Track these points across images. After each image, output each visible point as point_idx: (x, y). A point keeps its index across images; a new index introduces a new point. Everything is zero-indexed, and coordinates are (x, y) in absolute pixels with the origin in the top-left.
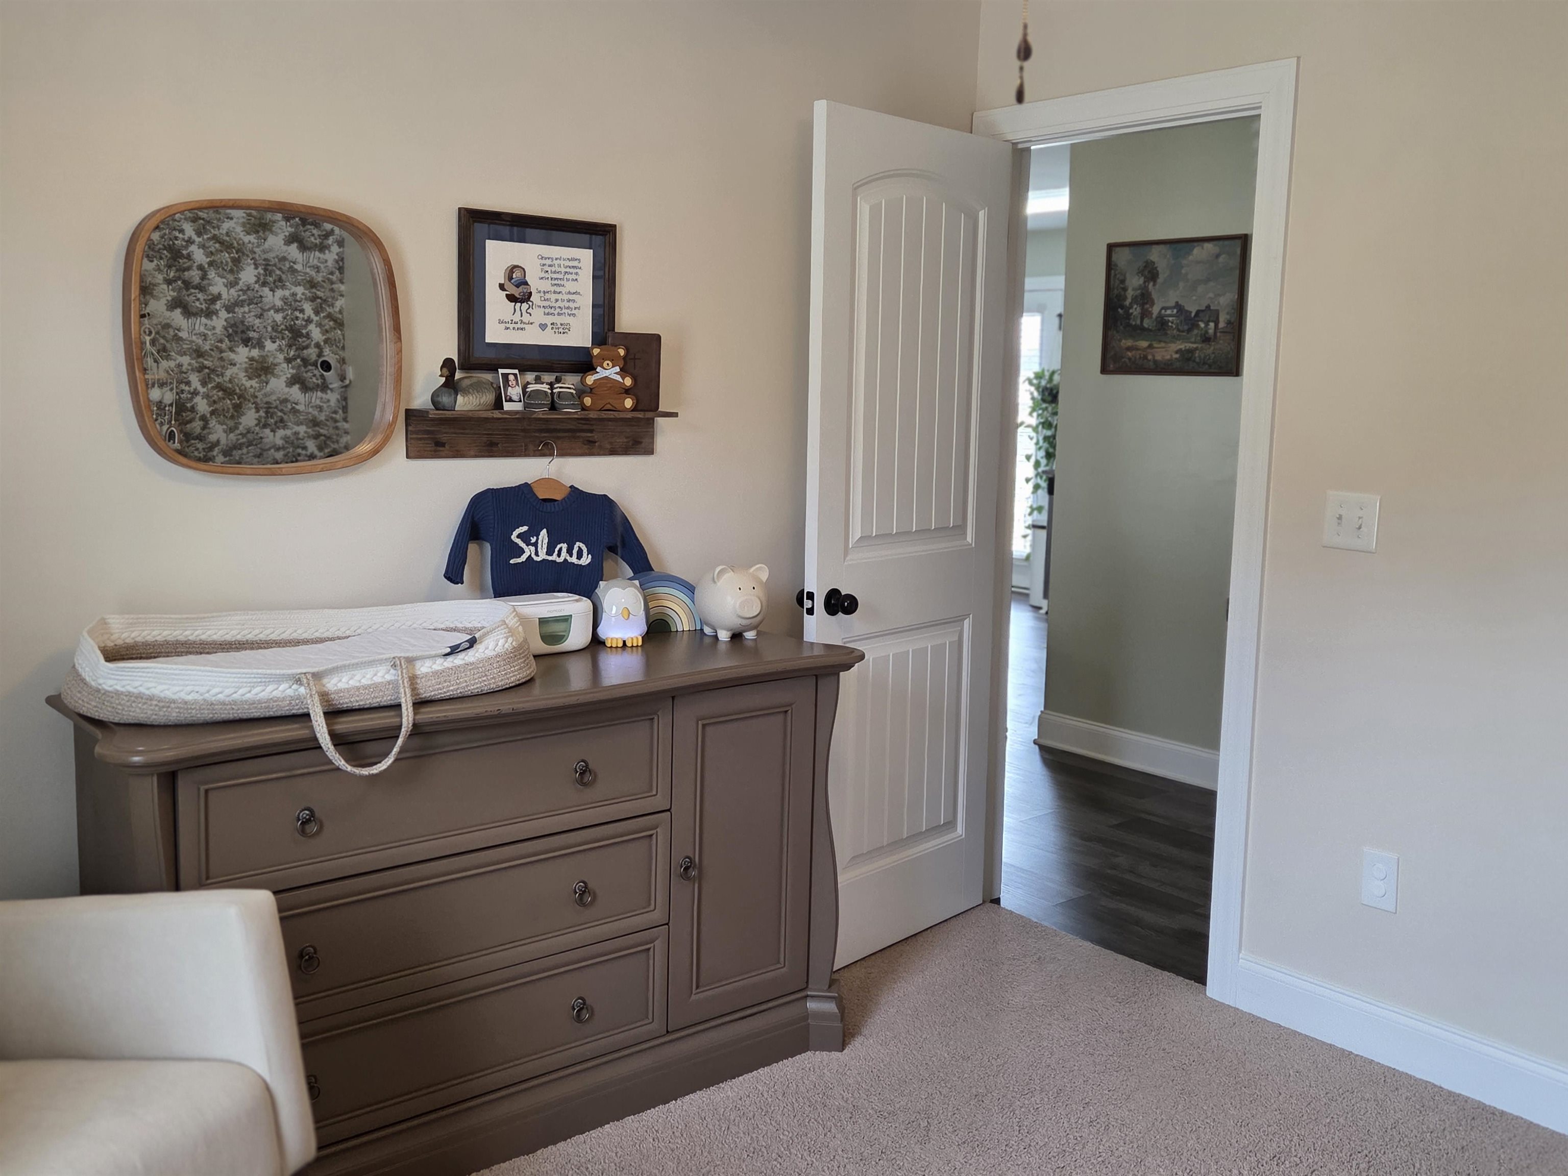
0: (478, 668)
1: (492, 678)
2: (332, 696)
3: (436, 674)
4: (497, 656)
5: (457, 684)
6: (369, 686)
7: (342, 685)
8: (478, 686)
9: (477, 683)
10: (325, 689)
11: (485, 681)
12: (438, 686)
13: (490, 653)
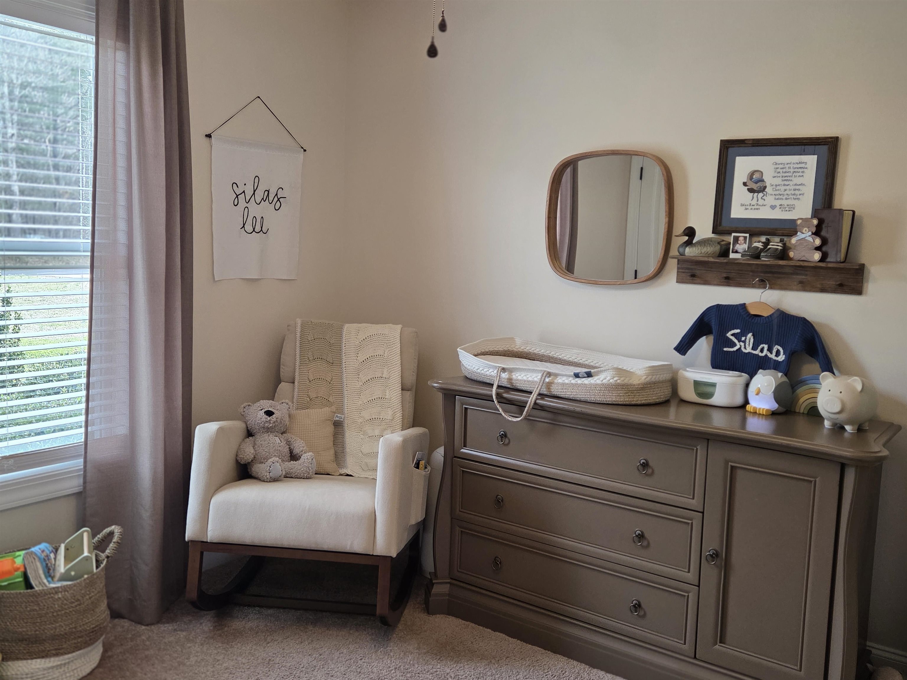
0: (587, 387)
1: (593, 395)
2: (513, 381)
3: (563, 384)
4: (603, 384)
5: (571, 392)
6: (530, 381)
7: (519, 378)
8: (583, 396)
9: (583, 395)
10: (512, 377)
11: (588, 395)
12: (561, 390)
13: (599, 382)
